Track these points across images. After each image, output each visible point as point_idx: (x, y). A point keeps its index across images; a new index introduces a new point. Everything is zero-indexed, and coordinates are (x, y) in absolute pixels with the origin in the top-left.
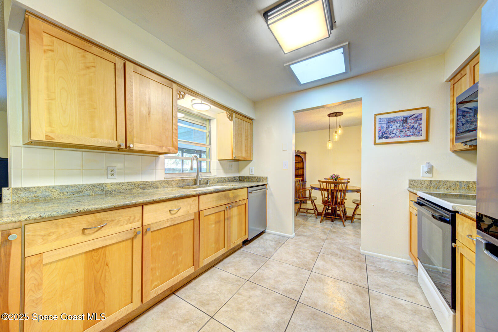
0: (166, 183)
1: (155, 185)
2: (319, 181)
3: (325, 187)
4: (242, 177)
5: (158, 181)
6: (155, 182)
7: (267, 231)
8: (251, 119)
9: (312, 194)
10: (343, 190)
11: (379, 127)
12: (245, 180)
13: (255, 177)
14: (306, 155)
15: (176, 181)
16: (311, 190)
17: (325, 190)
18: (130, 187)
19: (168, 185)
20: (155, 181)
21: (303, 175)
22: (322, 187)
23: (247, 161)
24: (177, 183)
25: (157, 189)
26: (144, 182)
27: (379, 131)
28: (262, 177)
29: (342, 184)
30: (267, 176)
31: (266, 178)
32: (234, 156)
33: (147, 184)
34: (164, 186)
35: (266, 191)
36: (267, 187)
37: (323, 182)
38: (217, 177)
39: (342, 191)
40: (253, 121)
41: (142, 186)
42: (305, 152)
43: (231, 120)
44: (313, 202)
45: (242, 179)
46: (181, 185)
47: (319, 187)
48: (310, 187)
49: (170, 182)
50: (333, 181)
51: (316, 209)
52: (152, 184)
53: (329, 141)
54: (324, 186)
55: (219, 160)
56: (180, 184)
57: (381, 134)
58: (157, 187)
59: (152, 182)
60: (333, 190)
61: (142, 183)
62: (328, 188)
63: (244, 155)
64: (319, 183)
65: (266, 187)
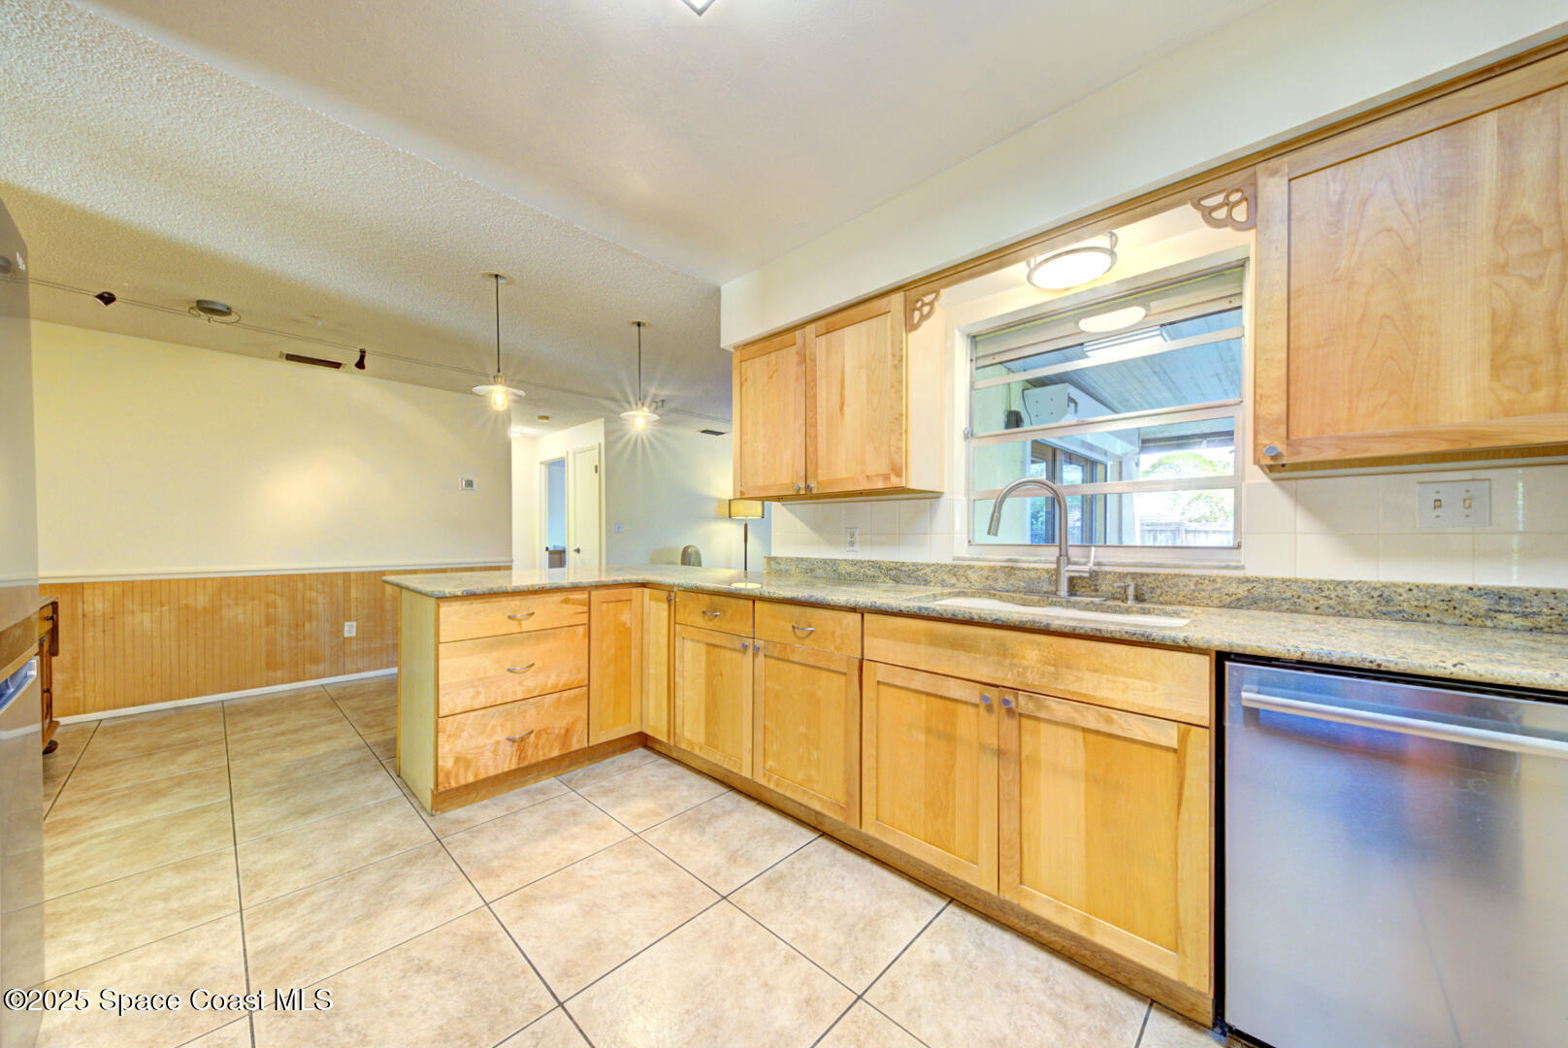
0: (949, 571)
1: (920, 573)
5: (928, 566)
6: (920, 568)
15: (982, 568)
18: (871, 572)
19: (955, 578)
20: (922, 565)
24: (987, 578)
25: (925, 585)
26: (897, 563)
33: (903, 569)
34: (944, 581)
41: (893, 573)
46: (1001, 584)
49: (961, 572)
52: (914, 571)
56: (996, 580)
58: (926, 581)
59: (914, 564)
61: (894, 565)
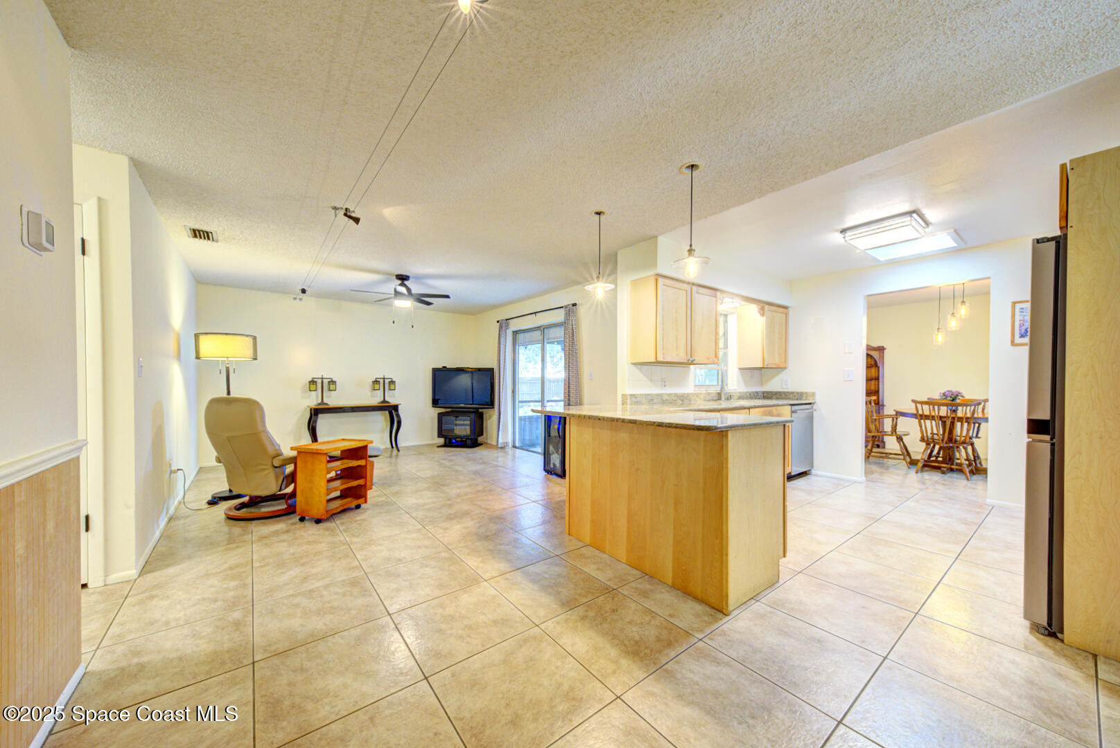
2: (913, 401)
3: (927, 413)
4: (767, 392)
7: (813, 472)
8: (786, 308)
9: (898, 427)
10: (967, 418)
11: (1020, 321)
12: (774, 397)
13: (793, 393)
14: (883, 353)
16: (897, 419)
17: (927, 417)
21: (877, 392)
22: (920, 412)
23: (780, 369)
27: (1020, 326)
28: (806, 393)
29: (965, 408)
30: (813, 391)
31: (813, 394)
32: (766, 363)
35: (812, 413)
36: (815, 407)
37: (922, 403)
38: (738, 391)
39: (964, 420)
40: (789, 309)
42: (883, 347)
43: (763, 315)
44: (900, 439)
45: (767, 395)
47: (915, 412)
48: (894, 413)
50: (946, 402)
51: (908, 454)
53: (938, 329)
54: (926, 410)
55: (740, 369)
56: (706, 397)
57: (1023, 331)
60: (945, 417)
62: (933, 414)
63: (776, 361)
64: (914, 404)
65: (812, 407)
